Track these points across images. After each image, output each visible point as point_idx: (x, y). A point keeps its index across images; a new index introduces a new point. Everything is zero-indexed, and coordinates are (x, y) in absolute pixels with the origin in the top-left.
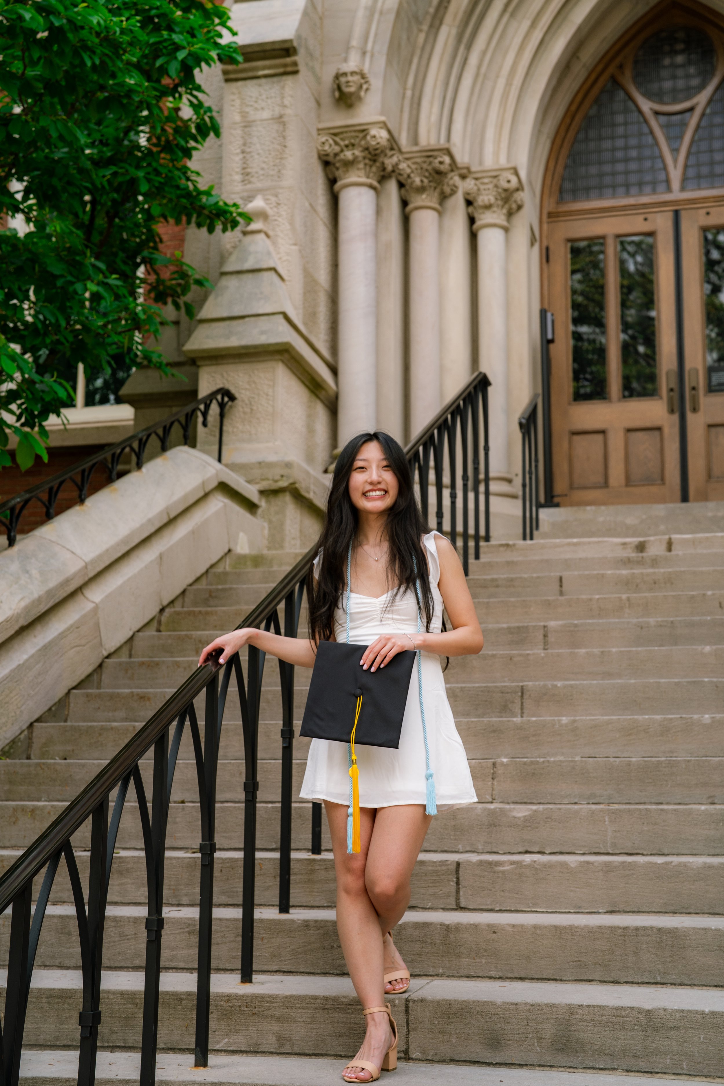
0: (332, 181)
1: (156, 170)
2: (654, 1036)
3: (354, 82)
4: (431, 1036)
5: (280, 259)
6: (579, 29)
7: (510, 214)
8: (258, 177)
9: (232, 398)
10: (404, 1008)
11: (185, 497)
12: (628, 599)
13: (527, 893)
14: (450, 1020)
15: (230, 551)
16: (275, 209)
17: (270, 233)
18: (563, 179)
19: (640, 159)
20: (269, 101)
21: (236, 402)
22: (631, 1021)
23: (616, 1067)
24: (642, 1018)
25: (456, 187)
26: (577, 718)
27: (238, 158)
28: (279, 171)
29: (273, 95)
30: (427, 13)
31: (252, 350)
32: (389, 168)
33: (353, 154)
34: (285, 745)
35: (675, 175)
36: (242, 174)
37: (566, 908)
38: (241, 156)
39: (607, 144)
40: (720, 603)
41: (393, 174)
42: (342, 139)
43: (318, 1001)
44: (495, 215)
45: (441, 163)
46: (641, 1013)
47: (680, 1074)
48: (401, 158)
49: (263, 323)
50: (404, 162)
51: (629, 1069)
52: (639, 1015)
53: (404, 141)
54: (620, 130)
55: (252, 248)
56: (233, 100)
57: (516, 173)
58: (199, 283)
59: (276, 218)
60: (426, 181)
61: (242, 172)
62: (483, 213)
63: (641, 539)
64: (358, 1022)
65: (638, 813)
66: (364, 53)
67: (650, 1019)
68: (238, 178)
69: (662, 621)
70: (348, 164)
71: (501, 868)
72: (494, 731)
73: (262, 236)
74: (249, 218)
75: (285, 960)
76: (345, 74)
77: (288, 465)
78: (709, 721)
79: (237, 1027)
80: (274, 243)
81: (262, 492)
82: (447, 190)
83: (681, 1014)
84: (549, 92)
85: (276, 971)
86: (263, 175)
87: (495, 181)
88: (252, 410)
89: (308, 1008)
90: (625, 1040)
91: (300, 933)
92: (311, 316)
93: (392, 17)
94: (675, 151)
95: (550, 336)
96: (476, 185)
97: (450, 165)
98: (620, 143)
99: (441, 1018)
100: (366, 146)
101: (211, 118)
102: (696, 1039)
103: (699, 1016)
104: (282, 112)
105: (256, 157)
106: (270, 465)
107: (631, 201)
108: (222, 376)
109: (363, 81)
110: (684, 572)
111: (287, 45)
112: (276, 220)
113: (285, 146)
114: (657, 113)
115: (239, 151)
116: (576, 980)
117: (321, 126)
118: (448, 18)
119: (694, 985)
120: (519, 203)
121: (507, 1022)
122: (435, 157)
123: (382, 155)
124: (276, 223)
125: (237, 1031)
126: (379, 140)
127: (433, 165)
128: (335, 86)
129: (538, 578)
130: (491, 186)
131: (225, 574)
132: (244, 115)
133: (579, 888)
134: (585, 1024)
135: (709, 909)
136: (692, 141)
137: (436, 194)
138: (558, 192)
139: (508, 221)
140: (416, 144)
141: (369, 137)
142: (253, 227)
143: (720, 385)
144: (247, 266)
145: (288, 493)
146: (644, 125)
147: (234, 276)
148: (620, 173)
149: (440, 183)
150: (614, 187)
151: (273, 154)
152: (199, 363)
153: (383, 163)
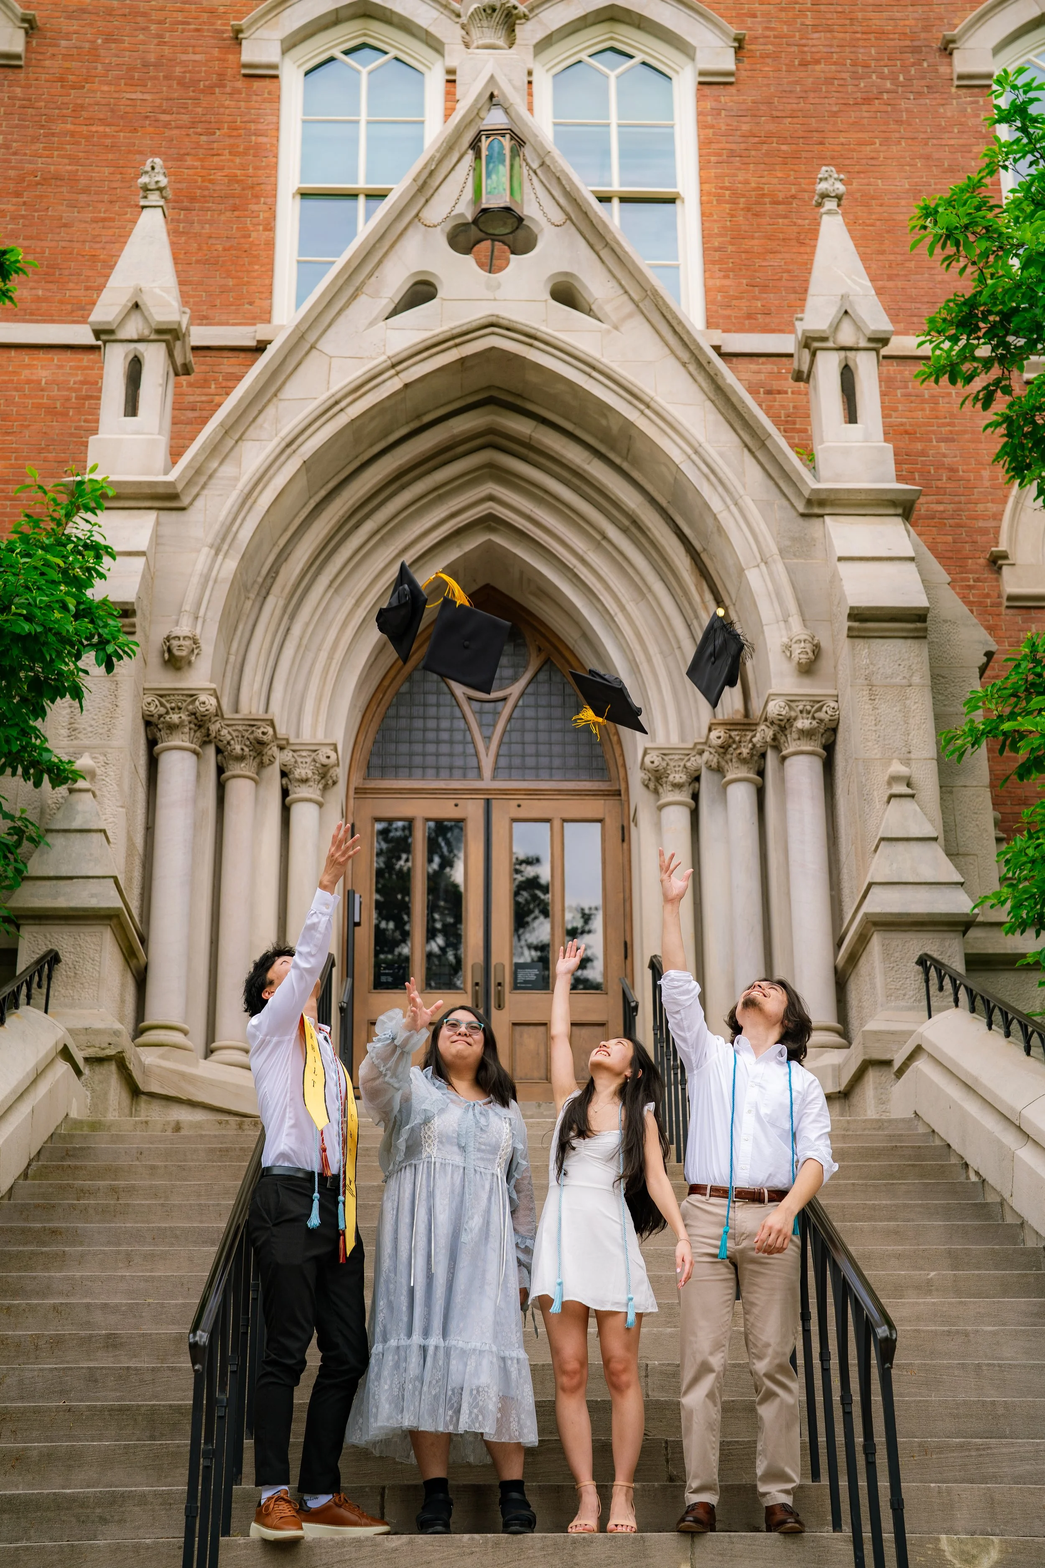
0: (152, 743)
3: (185, 646)
5: (107, 820)
7: (325, 789)
8: (85, 734)
9: (59, 961)
11: (47, 1055)
15: (67, 1114)
16: (103, 769)
17: (97, 793)
18: (371, 754)
19: (451, 742)
21: (62, 964)
25: (274, 757)
27: (66, 713)
28: (109, 730)
30: (255, 582)
31: (82, 913)
32: (213, 735)
33: (179, 717)
35: (487, 763)
36: (69, 729)
38: (69, 710)
39: (418, 723)
41: (215, 740)
42: (168, 701)
44: (311, 790)
45: (264, 733)
48: (223, 724)
49: (94, 886)
50: (225, 729)
53: (227, 708)
54: (432, 711)
55: (80, 807)
57: (334, 749)
59: (104, 778)
60: (246, 749)
61: (69, 726)
62: (299, 786)
66: (197, 619)
68: (64, 732)
70: (172, 728)
73: (90, 795)
74: (76, 775)
76: (177, 638)
77: (117, 1033)
80: (100, 804)
81: (90, 1059)
82: (266, 760)
86: (92, 732)
87: (314, 755)
88: (75, 972)
93: (225, 588)
94: (488, 739)
95: (357, 919)
96: (293, 757)
97: (272, 736)
98: (432, 724)
100: (193, 711)
106: (98, 1032)
107: (441, 784)
108: (52, 936)
109: (195, 646)
111: (127, 607)
112: (104, 780)
114: (470, 699)
117: (147, 686)
118: (276, 589)
120: (334, 778)
122: (258, 728)
123: (208, 721)
124: (104, 782)
126: (207, 707)
127: (255, 734)
128: (165, 648)
130: (309, 760)
131: (69, 1136)
136: (504, 731)
137: (255, 764)
138: (365, 767)
139: (323, 796)
140: (237, 711)
141: (197, 703)
142: (81, 784)
143: (526, 982)
144: (75, 825)
145: (114, 1062)
146: (457, 710)
147: (60, 835)
148: (431, 755)
149: (260, 754)
150: (424, 768)
151: (104, 712)
152: (21, 921)
153: (207, 729)
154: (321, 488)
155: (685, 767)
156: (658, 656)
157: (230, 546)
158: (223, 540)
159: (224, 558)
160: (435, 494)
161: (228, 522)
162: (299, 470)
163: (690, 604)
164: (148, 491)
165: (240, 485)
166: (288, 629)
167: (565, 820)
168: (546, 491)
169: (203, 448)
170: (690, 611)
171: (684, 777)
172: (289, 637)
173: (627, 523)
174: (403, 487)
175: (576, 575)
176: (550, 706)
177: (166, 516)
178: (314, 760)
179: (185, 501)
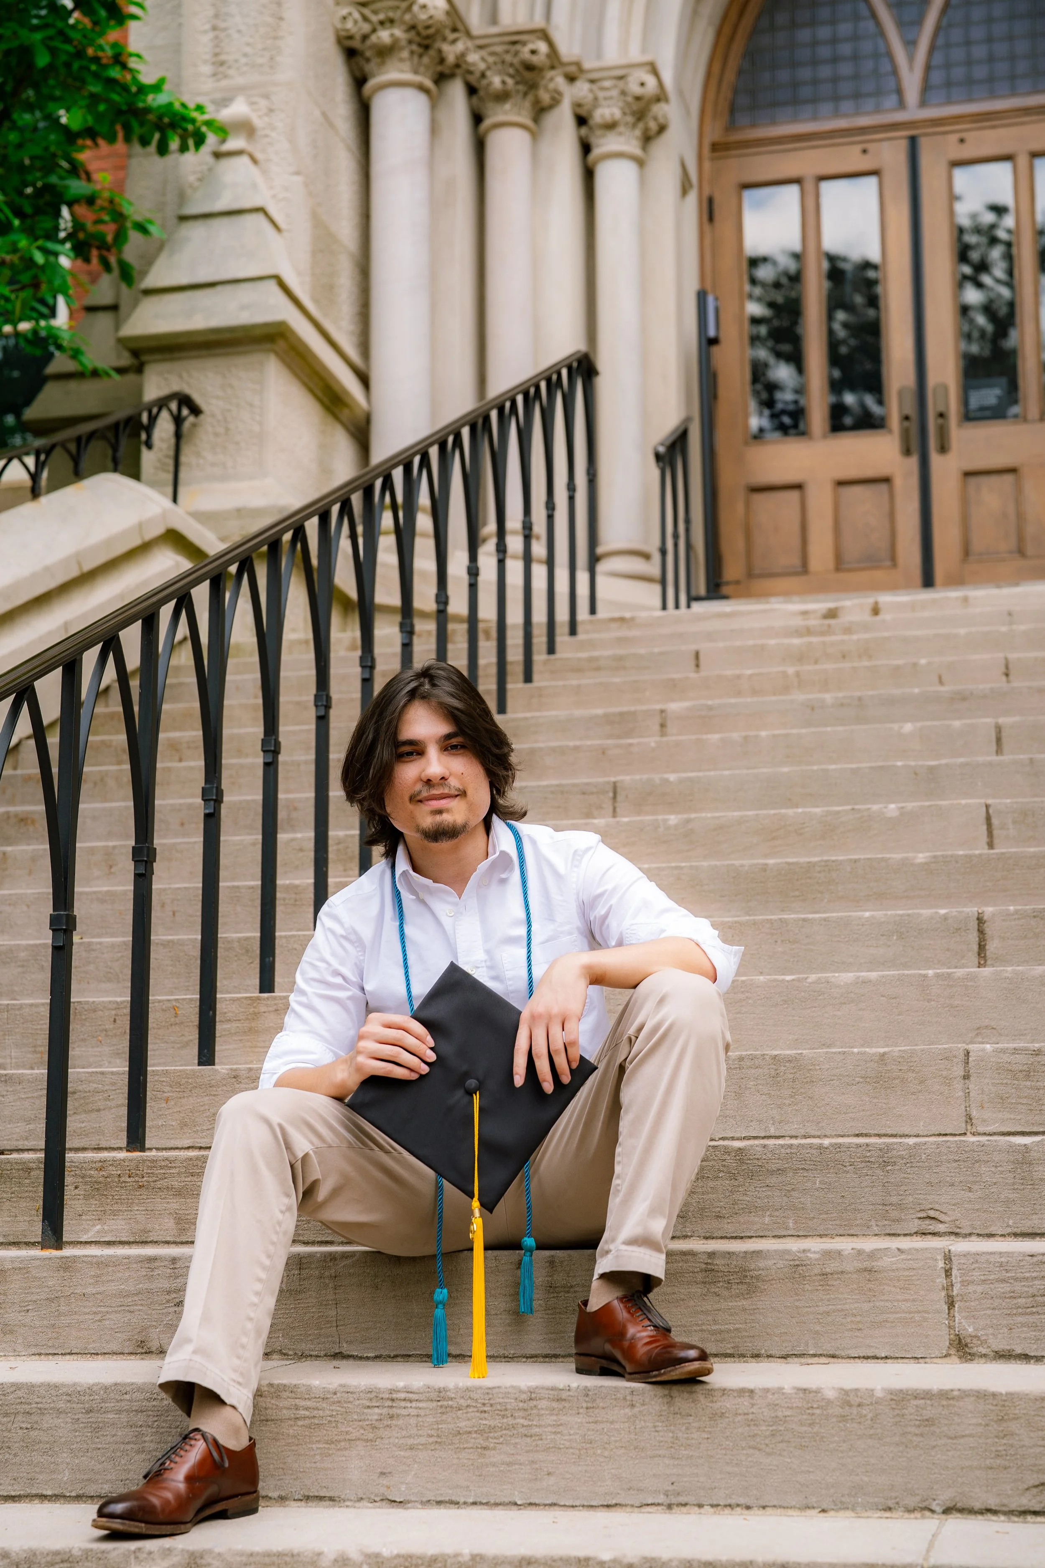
0: (359, 81)
1: (62, 33)
2: (747, 1184)
5: (274, 196)
7: (647, 139)
8: (237, 68)
9: (196, 411)
11: (109, 542)
12: (798, 674)
16: (266, 119)
17: (259, 156)
18: (736, 91)
19: (856, 57)
21: (202, 417)
22: (713, 1166)
23: (689, 1234)
24: (730, 1160)
25: (560, 94)
26: (693, 816)
27: (206, 39)
28: (272, 58)
31: (227, 336)
32: (451, 59)
33: (392, 35)
34: (207, 811)
35: (912, 83)
36: (214, 63)
38: (211, 35)
39: (804, 35)
40: (940, 678)
41: (458, 71)
42: (375, 12)
44: (622, 139)
45: (533, 52)
46: (729, 1153)
47: (784, 1236)
48: (470, 44)
49: (245, 293)
50: (475, 52)
51: (708, 1235)
53: (475, 19)
55: (229, 178)
57: (654, 71)
58: (142, 228)
59: (267, 132)
60: (510, 81)
61: (213, 60)
62: (603, 136)
63: (832, 606)
65: (768, 926)
67: (741, 1161)
68: (207, 69)
69: (845, 697)
70: (385, 52)
73: (245, 160)
74: (223, 131)
75: (203, 1131)
78: (895, 812)
79: (116, 1207)
80: (265, 172)
82: (545, 97)
83: (788, 1151)
85: (188, 1148)
86: (246, 64)
87: (621, 84)
88: (227, 429)
90: (703, 1194)
91: (224, 1088)
92: (325, 290)
94: (910, 44)
95: (712, 333)
96: (591, 91)
97: (548, 56)
98: (824, 32)
100: (412, 23)
102: (809, 1184)
103: (814, 1152)
105: (236, 36)
106: (256, 513)
107: (842, 123)
110: (889, 637)
112: (267, 136)
113: (281, 19)
115: (207, 27)
120: (661, 120)
122: (524, 44)
123: (439, 39)
124: (268, 140)
125: (115, 1213)
126: (432, 12)
127: (521, 56)
129: (662, 654)
130: (615, 93)
136: (937, 30)
137: (527, 104)
138: (727, 111)
139: (644, 149)
140: (495, 22)
141: (415, 8)
142: (232, 144)
143: (982, 409)
144: (220, 205)
147: (199, 222)
148: (825, 81)
149: (533, 86)
150: (815, 101)
151: (263, 30)
152: (144, 358)
153: (440, 51)
167: (1035, 155)
178: (623, 93)
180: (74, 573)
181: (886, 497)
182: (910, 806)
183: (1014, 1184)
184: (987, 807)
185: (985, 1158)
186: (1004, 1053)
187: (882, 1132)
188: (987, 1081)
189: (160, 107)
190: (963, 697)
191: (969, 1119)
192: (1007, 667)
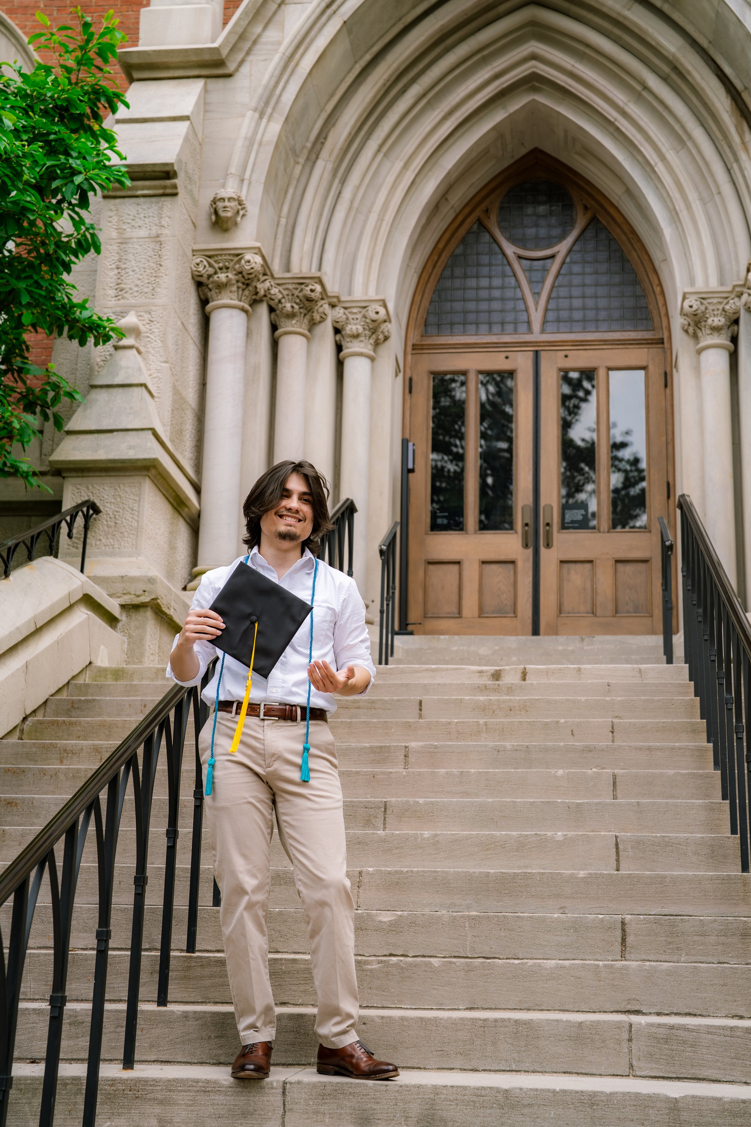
0: (204, 302)
1: (36, 282)
2: (510, 1113)
3: (231, 207)
4: (306, 1116)
5: (150, 375)
6: (449, 174)
7: (377, 344)
8: (131, 294)
9: (97, 511)
10: (281, 1090)
11: (52, 607)
12: (486, 724)
13: (393, 990)
14: (324, 1101)
15: (90, 663)
16: (148, 326)
17: (142, 349)
18: (428, 313)
19: (503, 299)
20: (147, 220)
21: (100, 514)
22: (490, 1100)
24: (500, 1096)
25: (325, 315)
26: (439, 832)
27: (112, 273)
28: (153, 289)
29: (151, 214)
30: (304, 147)
31: (119, 465)
32: (262, 293)
33: (227, 277)
35: (536, 317)
36: (116, 289)
37: (429, 1005)
38: (116, 271)
39: (472, 282)
40: (572, 731)
41: (265, 299)
42: (216, 261)
43: (200, 1084)
44: (362, 345)
45: (312, 291)
48: (273, 283)
49: (132, 439)
50: (275, 287)
52: (497, 1094)
53: (276, 267)
54: (485, 270)
55: (123, 363)
56: (111, 217)
57: (385, 307)
58: (69, 395)
59: (148, 335)
60: (296, 307)
61: (117, 287)
62: (351, 342)
63: (498, 668)
64: (238, 1103)
65: (496, 919)
66: (242, 181)
67: (507, 1098)
68: (112, 292)
69: (518, 745)
70: (221, 287)
71: (369, 967)
72: (359, 843)
73: (134, 351)
74: (122, 333)
75: (164, 1050)
76: (223, 199)
77: (151, 581)
78: (561, 839)
79: (121, 1109)
80: (145, 360)
81: (123, 607)
82: (317, 317)
83: (535, 1093)
84: (419, 230)
85: (154, 1061)
86: (137, 291)
87: (364, 311)
88: (116, 523)
89: (190, 1091)
90: (484, 1117)
91: (179, 1024)
92: (178, 433)
93: (271, 149)
94: (537, 295)
95: (410, 466)
96: (345, 314)
97: (321, 293)
98: (484, 282)
99: (316, 1099)
100: (240, 270)
101: (93, 235)
102: (547, 1115)
103: (550, 1094)
104: (160, 232)
105: (131, 273)
106: (133, 580)
107: (494, 339)
108: (87, 487)
109: (240, 207)
110: (538, 700)
111: (167, 169)
112: (148, 337)
113: (161, 265)
114: (520, 257)
115: (113, 266)
116: (438, 1069)
117: (196, 247)
118: (325, 153)
119: (545, 1072)
120: (386, 334)
121: (377, 1103)
122: (307, 286)
123: (256, 280)
124: (149, 339)
125: (119, 1114)
126: (253, 265)
127: (304, 292)
128: (212, 210)
129: (398, 701)
130: (359, 316)
131: (87, 686)
132: (120, 231)
133: (441, 986)
134: (449, 1103)
135: (560, 1006)
136: (553, 287)
137: (306, 321)
138: (423, 325)
139: (375, 351)
140: (288, 270)
141: (243, 262)
142: (125, 342)
143: (573, 522)
144: (117, 381)
145: (149, 609)
146: (507, 268)
147: (104, 390)
148: (484, 312)
149: (310, 310)
150: (477, 324)
151: (148, 271)
152: (64, 475)
153: (256, 288)
154: (366, 52)
155: (724, 310)
156: (698, 202)
157: (274, 109)
158: (267, 103)
159: (269, 121)
160: (479, 56)
161: (271, 86)
162: (340, 31)
163: (731, 147)
164: (194, 58)
165: (282, 49)
166: (340, 193)
167: (609, 369)
168: (588, 46)
169: (245, 12)
170: (730, 155)
171: (723, 320)
172: (341, 200)
173: (666, 69)
174: (448, 50)
175: (618, 129)
176: (596, 261)
177: (213, 84)
178: (365, 317)
179: (231, 67)
180: (33, 629)
181: (512, 573)
182: (570, 834)
183: (669, 1122)
184: (616, 837)
185: (652, 1105)
186: (653, 1026)
187: (579, 1071)
188: (642, 1043)
189: (85, 319)
190: (589, 750)
191: (631, 1066)
192: (613, 728)
